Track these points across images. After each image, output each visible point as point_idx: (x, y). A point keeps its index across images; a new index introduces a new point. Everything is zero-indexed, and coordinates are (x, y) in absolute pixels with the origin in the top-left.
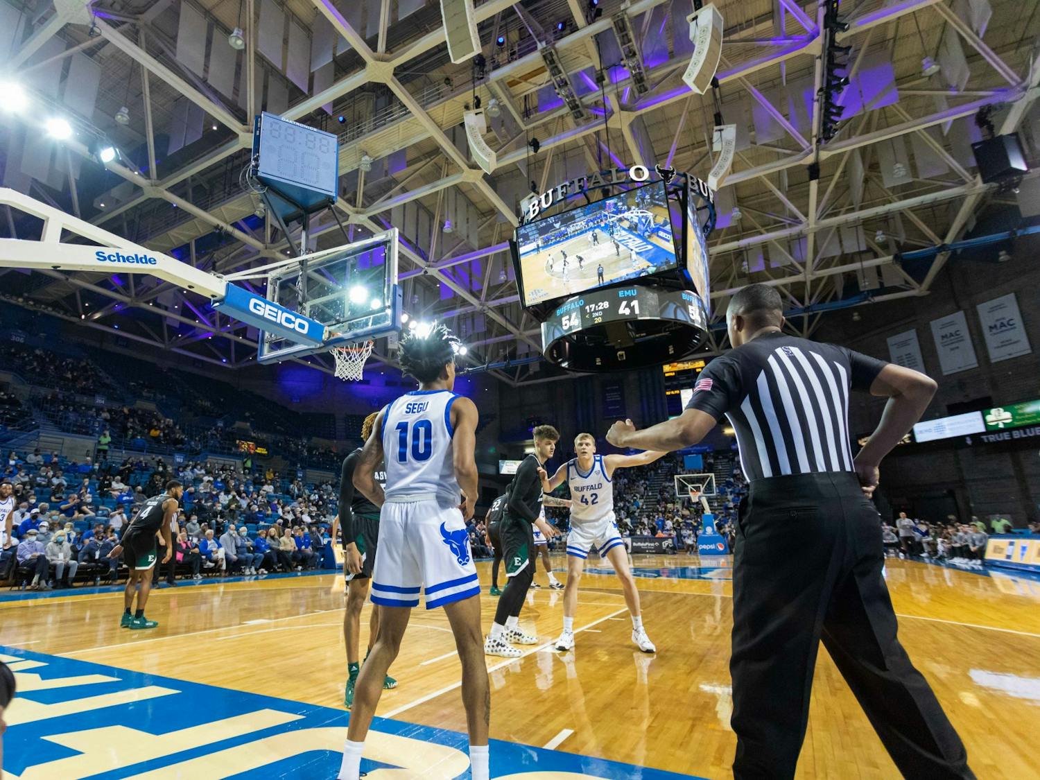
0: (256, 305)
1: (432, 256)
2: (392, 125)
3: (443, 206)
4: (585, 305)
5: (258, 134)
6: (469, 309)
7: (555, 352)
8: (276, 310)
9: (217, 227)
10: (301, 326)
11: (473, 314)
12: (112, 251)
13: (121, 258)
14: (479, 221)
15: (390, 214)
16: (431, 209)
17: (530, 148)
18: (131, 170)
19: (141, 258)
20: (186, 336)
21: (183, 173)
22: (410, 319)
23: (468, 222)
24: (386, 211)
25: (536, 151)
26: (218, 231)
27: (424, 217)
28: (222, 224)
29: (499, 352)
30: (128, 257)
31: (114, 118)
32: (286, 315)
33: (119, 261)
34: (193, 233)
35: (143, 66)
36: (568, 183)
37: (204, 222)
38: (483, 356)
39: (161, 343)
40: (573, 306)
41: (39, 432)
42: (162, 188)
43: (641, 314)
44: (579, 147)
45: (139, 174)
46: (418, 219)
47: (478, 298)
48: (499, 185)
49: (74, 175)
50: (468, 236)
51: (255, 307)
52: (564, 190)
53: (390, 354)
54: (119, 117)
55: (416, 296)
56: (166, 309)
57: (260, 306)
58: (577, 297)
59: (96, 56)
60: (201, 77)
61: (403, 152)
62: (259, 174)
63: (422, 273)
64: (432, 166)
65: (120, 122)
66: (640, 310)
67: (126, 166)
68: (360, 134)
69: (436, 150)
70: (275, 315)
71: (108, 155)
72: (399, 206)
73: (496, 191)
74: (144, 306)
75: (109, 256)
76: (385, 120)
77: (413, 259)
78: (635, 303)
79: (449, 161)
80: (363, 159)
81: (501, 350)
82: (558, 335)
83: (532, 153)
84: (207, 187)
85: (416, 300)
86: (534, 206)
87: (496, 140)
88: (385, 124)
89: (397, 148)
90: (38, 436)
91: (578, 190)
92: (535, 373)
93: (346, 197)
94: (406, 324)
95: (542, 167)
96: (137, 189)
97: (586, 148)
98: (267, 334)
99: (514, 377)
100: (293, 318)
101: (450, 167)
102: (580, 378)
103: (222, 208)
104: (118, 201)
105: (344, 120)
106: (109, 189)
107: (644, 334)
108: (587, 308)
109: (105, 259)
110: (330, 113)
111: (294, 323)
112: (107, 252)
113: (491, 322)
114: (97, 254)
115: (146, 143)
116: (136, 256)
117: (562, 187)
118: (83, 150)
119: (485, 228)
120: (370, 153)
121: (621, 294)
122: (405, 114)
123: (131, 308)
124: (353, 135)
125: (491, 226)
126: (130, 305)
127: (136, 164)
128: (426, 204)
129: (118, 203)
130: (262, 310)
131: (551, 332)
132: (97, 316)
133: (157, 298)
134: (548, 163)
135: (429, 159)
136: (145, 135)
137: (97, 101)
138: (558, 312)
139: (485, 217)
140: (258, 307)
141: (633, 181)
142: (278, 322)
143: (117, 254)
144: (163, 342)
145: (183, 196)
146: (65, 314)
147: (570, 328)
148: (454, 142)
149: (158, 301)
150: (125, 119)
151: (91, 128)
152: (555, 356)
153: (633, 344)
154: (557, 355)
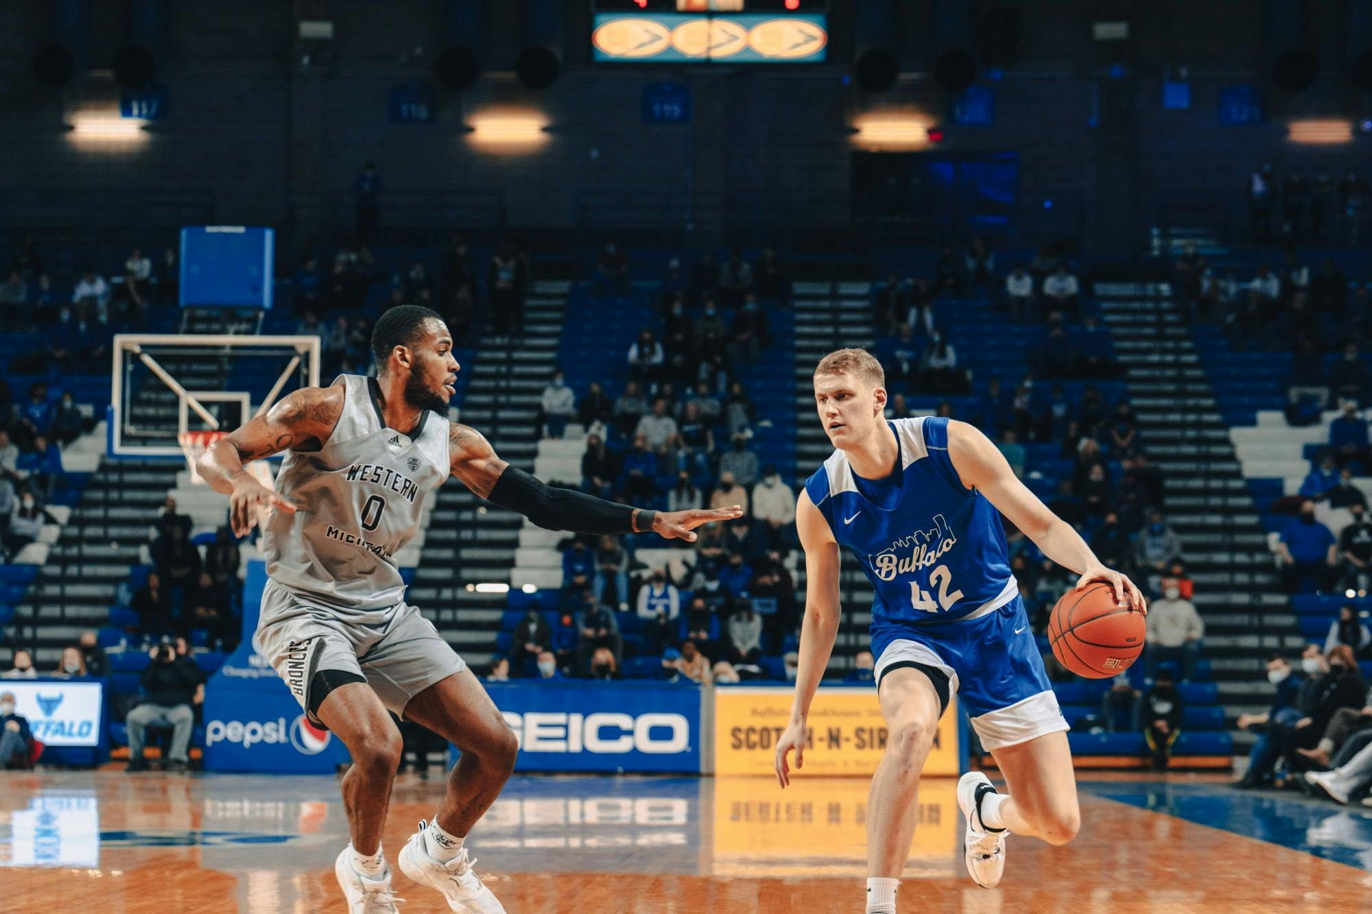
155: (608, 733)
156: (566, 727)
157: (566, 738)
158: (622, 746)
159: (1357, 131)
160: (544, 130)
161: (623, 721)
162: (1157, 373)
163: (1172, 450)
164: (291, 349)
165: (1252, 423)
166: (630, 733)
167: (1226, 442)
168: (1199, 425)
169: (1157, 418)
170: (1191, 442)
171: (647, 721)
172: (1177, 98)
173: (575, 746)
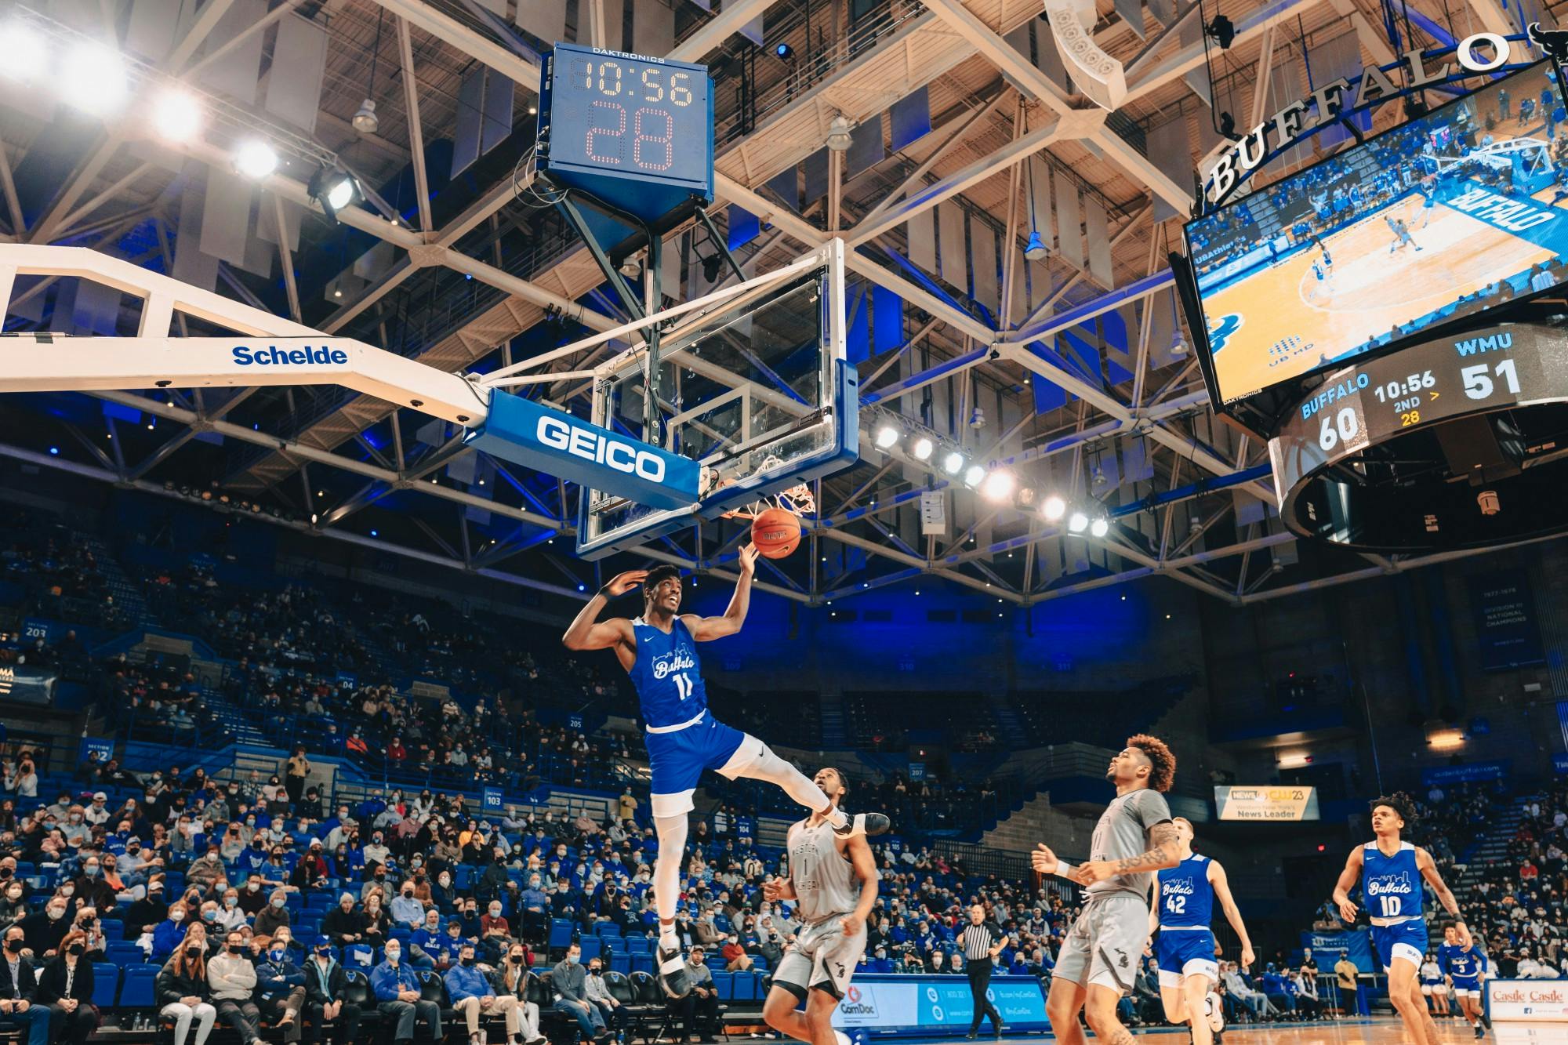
0: (550, 430)
1: (1006, 320)
2: (890, 44)
3: (1023, 202)
4: (1373, 386)
5: (547, 88)
6: (1106, 430)
7: (1311, 508)
8: (593, 437)
9: (549, 310)
10: (650, 467)
11: (1118, 439)
12: (264, 345)
13: (279, 357)
14: (1113, 225)
15: (905, 235)
16: (996, 213)
17: (1210, 40)
18: (385, 218)
19: (317, 354)
20: (504, 542)
21: (480, 208)
22: (967, 464)
23: (1084, 232)
24: (896, 229)
25: (1225, 44)
26: (551, 317)
27: (982, 234)
28: (558, 302)
29: (1190, 524)
30: (292, 353)
31: (351, 122)
32: (614, 445)
33: (276, 362)
34: (505, 329)
35: (400, 18)
36: (1300, 105)
37: (524, 303)
38: (1152, 537)
39: (458, 559)
40: (1342, 392)
41: (235, 751)
42: (442, 246)
43: (1526, 393)
44: (1341, 18)
45: (401, 224)
46: (968, 239)
47: (1125, 402)
48: (1149, 137)
49: (289, 244)
50: (1087, 263)
51: (549, 434)
52: (1293, 121)
53: (931, 548)
54: (360, 119)
55: (979, 411)
56: (464, 488)
57: (559, 430)
58: (1351, 368)
59: (318, 15)
60: (504, 16)
61: (920, 97)
62: (552, 165)
63: (987, 357)
64: (991, 117)
65: (363, 129)
66: (1521, 385)
67: (375, 212)
68: (822, 71)
69: (997, 83)
70: (592, 446)
71: (341, 195)
72: (923, 214)
73: (1144, 154)
74: (421, 485)
75: (258, 355)
76: (874, 35)
77: (966, 330)
78: (1507, 367)
79: (1028, 104)
80: (834, 125)
81: (1195, 520)
82: (1309, 465)
83: (1217, 51)
84: (527, 231)
85: (979, 423)
86: (1221, 169)
87: (1134, 37)
88: (874, 44)
89: (905, 91)
90: (234, 758)
91: (1326, 116)
92: (1288, 568)
93: (807, 214)
94: (961, 476)
95: (1251, 81)
96: (400, 255)
97: (1358, 20)
98: (594, 496)
99: (1236, 581)
100: (631, 452)
101: (1032, 114)
102: (1407, 572)
103: (557, 269)
104: (367, 282)
105: (789, 51)
106: (349, 262)
107: (1553, 445)
108: (1380, 390)
109: (250, 360)
110: (759, 43)
111: (633, 461)
112: (253, 346)
113: (1165, 455)
114: (236, 351)
115: (411, 162)
116: (308, 349)
117: (1287, 116)
118: (299, 191)
119: (1127, 240)
120: (846, 109)
121: (1465, 348)
122: (917, 15)
123: (399, 491)
124: (810, 79)
125: (1141, 233)
126: (397, 486)
127: (394, 207)
128: (985, 204)
129: (368, 285)
130: (564, 438)
131: (1293, 462)
132: (338, 514)
133: (446, 467)
134: (1264, 71)
135: (983, 104)
136: (407, 147)
137: (325, 97)
138: (1306, 410)
139: (1126, 213)
140: (555, 434)
141: (1469, 73)
142: (600, 460)
143: (273, 349)
144: (461, 558)
145: (485, 257)
146: (283, 515)
147: (1340, 445)
148: (1034, 59)
149: (451, 475)
150: (370, 122)
151: (311, 148)
152: (1313, 517)
153: (1519, 472)
154: (1315, 512)
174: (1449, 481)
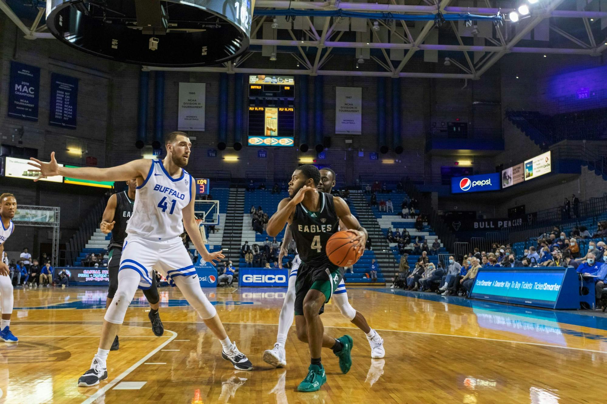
7: (61, 19)
107: (176, 25)
152: (61, 24)
153: (165, 34)
154: (63, 22)
155: (270, 279)
156: (261, 277)
157: (261, 280)
158: (273, 281)
159: (395, 162)
160: (238, 159)
161: (273, 276)
162: (362, 208)
163: (366, 223)
164: (213, 202)
165: (381, 218)
166: (274, 279)
167: (376, 221)
168: (372, 218)
169: (363, 216)
170: (370, 221)
171: (277, 276)
172: (361, 154)
173: (263, 281)
174: (129, 27)
